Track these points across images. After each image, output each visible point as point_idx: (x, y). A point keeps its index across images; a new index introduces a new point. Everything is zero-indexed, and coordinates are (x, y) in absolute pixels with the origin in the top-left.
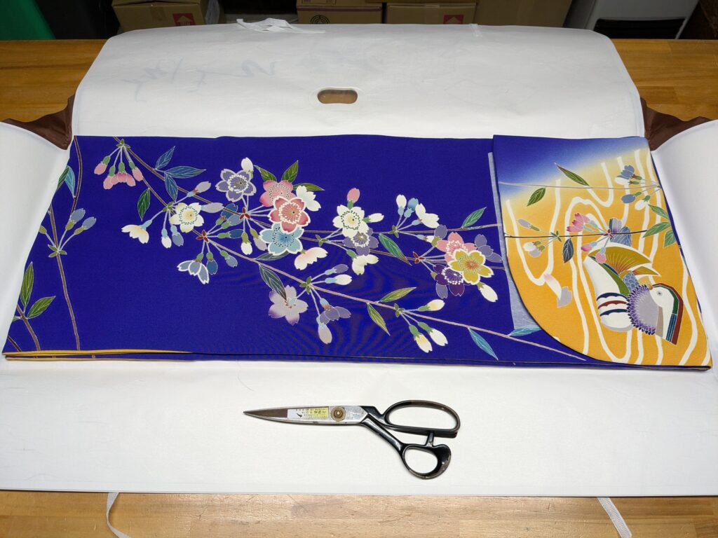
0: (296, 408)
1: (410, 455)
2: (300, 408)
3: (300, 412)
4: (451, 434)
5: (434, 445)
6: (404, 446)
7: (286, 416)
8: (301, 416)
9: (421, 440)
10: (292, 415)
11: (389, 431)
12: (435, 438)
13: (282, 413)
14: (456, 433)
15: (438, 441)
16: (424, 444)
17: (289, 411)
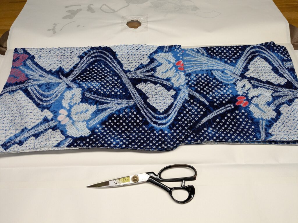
0: (114, 180)
1: (174, 193)
2: (115, 180)
3: (115, 181)
4: (193, 178)
5: (186, 186)
6: (171, 189)
7: (109, 185)
8: (116, 183)
9: (178, 184)
10: (111, 184)
11: (162, 183)
12: (185, 182)
13: (107, 183)
14: (196, 178)
15: (188, 183)
16: (180, 186)
17: (110, 182)
